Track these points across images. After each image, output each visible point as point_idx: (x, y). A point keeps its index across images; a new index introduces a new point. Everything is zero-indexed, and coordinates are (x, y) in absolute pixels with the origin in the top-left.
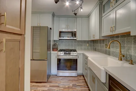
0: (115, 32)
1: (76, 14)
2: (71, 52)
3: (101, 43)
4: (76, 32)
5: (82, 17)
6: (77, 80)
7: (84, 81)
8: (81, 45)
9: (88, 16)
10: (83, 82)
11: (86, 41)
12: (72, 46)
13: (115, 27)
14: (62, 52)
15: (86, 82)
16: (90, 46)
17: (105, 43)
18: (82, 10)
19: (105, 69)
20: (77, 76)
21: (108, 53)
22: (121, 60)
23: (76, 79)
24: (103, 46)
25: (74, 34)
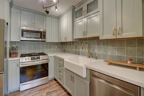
0: (86, 36)
1: (48, 12)
2: (41, 56)
3: (70, 45)
4: (45, 32)
5: (52, 16)
6: (50, 87)
7: (57, 84)
8: (50, 48)
9: (58, 18)
10: (56, 86)
11: (55, 42)
12: (39, 48)
13: (86, 32)
14: (27, 58)
15: (60, 85)
16: (59, 47)
17: (75, 45)
18: (57, 10)
19: (85, 66)
20: (48, 82)
21: (78, 54)
22: (89, 57)
23: (48, 85)
24: (73, 48)
25: (42, 35)
